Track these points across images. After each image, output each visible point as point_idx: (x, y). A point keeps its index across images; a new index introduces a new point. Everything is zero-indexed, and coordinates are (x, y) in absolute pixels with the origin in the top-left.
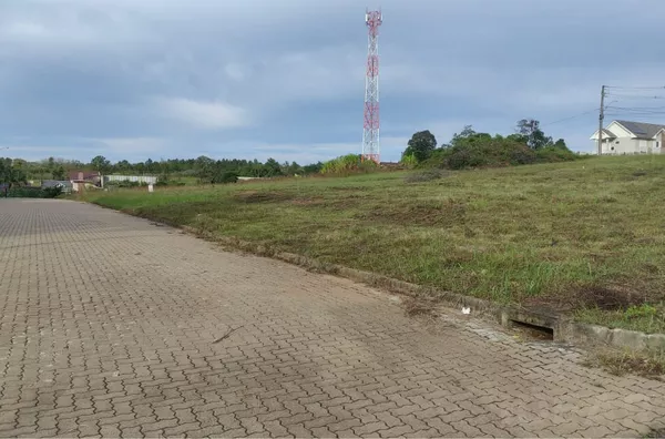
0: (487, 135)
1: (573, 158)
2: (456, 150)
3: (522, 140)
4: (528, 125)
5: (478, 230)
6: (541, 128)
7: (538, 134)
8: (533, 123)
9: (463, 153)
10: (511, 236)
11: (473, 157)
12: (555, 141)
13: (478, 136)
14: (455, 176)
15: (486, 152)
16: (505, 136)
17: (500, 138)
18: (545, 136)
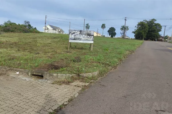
0: (15, 24)
1: (39, 32)
2: (6, 26)
3: (26, 26)
4: (27, 23)
6: (30, 24)
7: (29, 25)
8: (28, 22)
9: (8, 28)
11: (11, 29)
12: (34, 28)
13: (12, 23)
14: (5, 34)
15: (16, 28)
16: (21, 24)
17: (19, 25)
18: (32, 26)
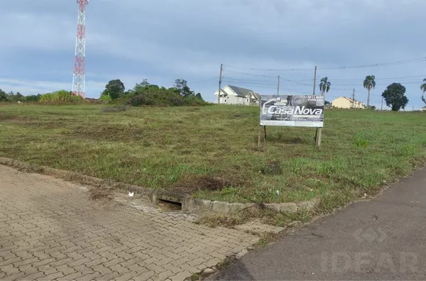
0: (156, 87)
1: (207, 104)
2: (137, 93)
3: (178, 91)
4: (181, 83)
5: (152, 142)
6: (188, 85)
7: (186, 89)
8: (184, 82)
9: (141, 95)
10: (173, 146)
11: (147, 99)
12: (196, 93)
13: (151, 86)
14: (134, 110)
15: (155, 96)
16: (167, 88)
17: (164, 89)
18: (190, 90)
